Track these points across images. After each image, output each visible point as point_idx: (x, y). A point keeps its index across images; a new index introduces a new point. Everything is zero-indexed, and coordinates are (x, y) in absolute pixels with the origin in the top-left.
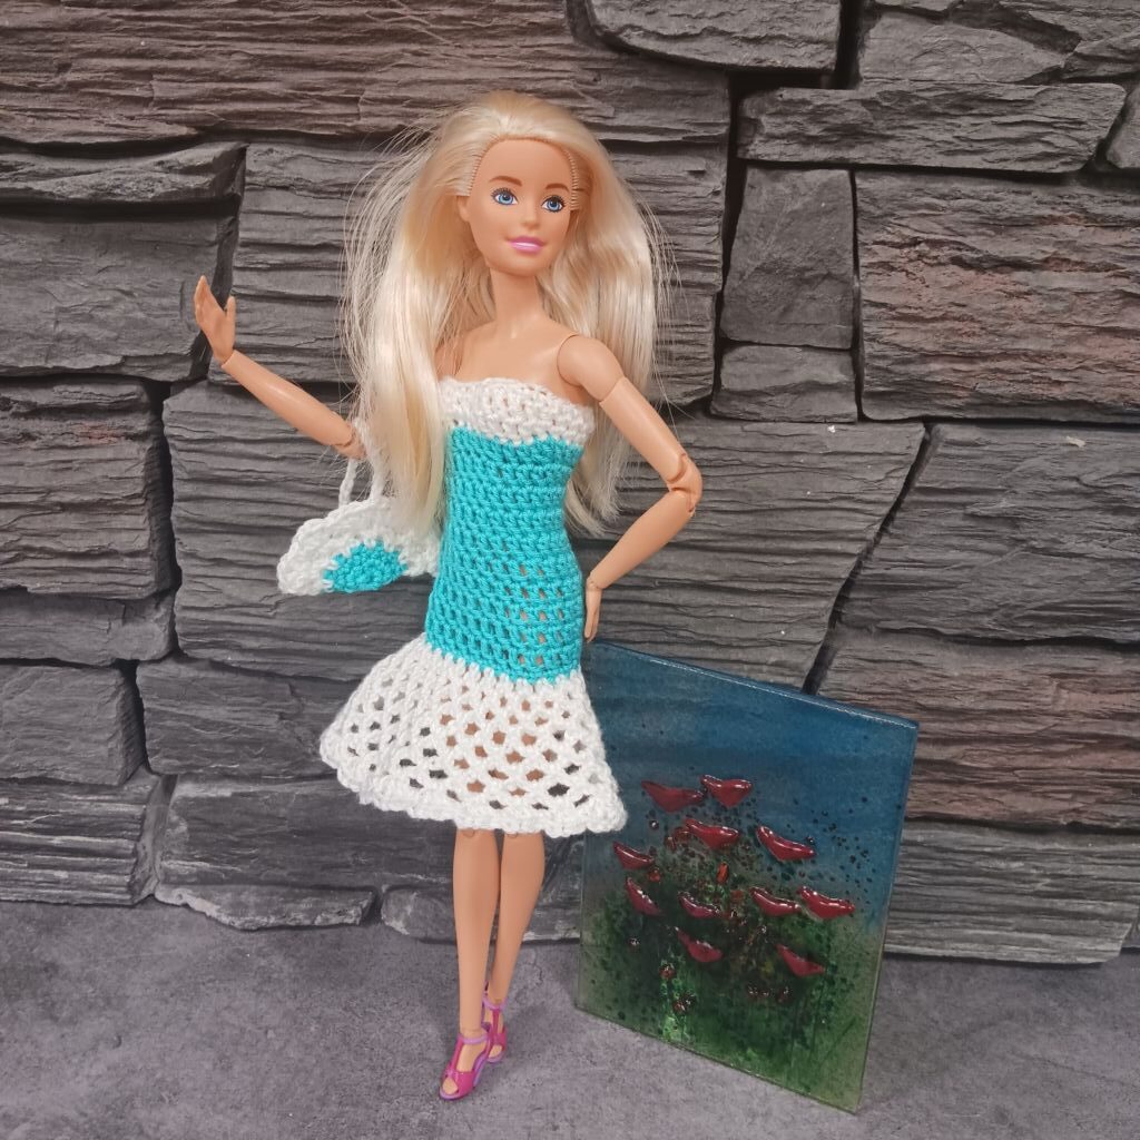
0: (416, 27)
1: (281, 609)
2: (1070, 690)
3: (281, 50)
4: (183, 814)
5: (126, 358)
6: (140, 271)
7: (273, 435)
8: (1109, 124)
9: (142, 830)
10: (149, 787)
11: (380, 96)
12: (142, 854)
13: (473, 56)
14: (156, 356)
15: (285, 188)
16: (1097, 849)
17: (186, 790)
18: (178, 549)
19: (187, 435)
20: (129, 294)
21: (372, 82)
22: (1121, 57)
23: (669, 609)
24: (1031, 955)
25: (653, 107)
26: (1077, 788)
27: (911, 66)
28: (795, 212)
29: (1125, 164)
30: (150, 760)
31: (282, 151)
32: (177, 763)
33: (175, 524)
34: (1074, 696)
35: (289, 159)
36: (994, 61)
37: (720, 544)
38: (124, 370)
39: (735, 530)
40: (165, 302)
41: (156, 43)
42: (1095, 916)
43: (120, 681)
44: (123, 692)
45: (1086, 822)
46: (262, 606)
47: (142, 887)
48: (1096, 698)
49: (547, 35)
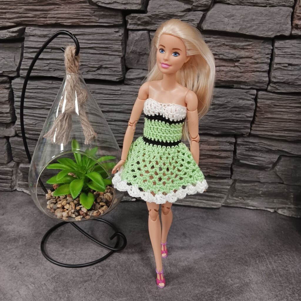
0: (57, 2)
1: (37, 125)
2: (203, 145)
3: (31, 7)
4: (21, 171)
5: (4, 71)
6: (6, 53)
7: (33, 88)
8: (199, 20)
9: (12, 174)
10: (13, 165)
11: (51, 16)
12: (13, 180)
13: (69, 8)
14: (9, 71)
15: (33, 36)
16: (213, 181)
17: (21, 165)
18: (16, 112)
19: (16, 88)
20: (4, 58)
21: (49, 14)
22: (203, 6)
23: (117, 126)
24: (202, 205)
25: (106, 18)
26: (207, 167)
27: (158, 9)
28: (136, 40)
29: (204, 29)
30: (13, 158)
31: (32, 28)
32: (19, 159)
33: (15, 107)
34: (204, 146)
35: (34, 30)
36: (176, 7)
37: (126, 112)
38: (4, 74)
39: (129, 109)
40: (11, 60)
41: (7, 6)
42: (215, 197)
43: (6, 141)
44: (7, 143)
45: (211, 175)
46: (33, 124)
47: (14, 187)
48: (209, 146)
49: (84, 3)
